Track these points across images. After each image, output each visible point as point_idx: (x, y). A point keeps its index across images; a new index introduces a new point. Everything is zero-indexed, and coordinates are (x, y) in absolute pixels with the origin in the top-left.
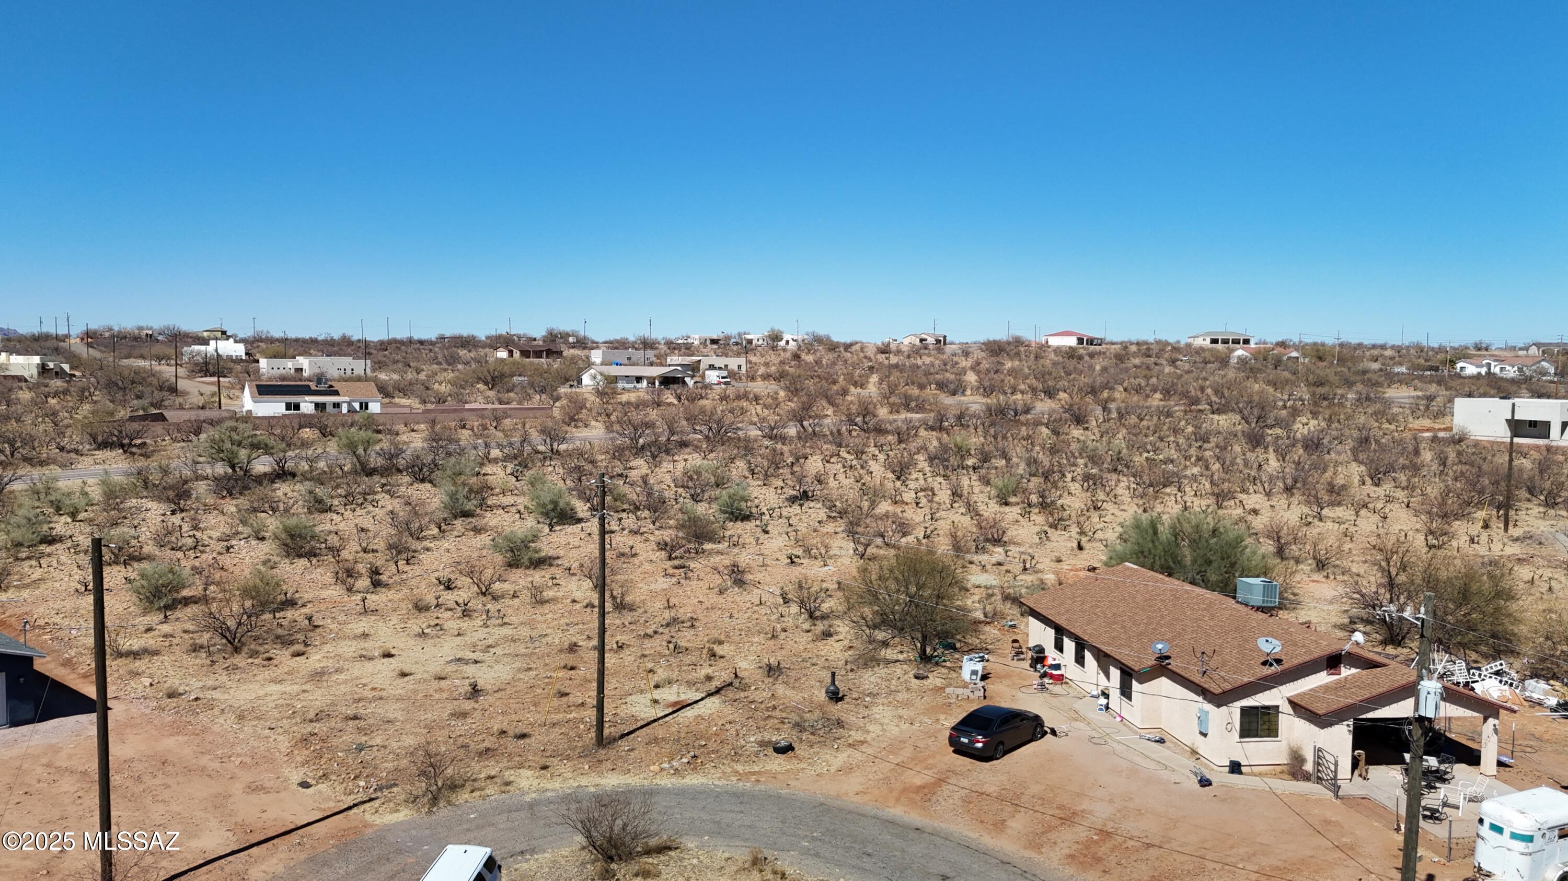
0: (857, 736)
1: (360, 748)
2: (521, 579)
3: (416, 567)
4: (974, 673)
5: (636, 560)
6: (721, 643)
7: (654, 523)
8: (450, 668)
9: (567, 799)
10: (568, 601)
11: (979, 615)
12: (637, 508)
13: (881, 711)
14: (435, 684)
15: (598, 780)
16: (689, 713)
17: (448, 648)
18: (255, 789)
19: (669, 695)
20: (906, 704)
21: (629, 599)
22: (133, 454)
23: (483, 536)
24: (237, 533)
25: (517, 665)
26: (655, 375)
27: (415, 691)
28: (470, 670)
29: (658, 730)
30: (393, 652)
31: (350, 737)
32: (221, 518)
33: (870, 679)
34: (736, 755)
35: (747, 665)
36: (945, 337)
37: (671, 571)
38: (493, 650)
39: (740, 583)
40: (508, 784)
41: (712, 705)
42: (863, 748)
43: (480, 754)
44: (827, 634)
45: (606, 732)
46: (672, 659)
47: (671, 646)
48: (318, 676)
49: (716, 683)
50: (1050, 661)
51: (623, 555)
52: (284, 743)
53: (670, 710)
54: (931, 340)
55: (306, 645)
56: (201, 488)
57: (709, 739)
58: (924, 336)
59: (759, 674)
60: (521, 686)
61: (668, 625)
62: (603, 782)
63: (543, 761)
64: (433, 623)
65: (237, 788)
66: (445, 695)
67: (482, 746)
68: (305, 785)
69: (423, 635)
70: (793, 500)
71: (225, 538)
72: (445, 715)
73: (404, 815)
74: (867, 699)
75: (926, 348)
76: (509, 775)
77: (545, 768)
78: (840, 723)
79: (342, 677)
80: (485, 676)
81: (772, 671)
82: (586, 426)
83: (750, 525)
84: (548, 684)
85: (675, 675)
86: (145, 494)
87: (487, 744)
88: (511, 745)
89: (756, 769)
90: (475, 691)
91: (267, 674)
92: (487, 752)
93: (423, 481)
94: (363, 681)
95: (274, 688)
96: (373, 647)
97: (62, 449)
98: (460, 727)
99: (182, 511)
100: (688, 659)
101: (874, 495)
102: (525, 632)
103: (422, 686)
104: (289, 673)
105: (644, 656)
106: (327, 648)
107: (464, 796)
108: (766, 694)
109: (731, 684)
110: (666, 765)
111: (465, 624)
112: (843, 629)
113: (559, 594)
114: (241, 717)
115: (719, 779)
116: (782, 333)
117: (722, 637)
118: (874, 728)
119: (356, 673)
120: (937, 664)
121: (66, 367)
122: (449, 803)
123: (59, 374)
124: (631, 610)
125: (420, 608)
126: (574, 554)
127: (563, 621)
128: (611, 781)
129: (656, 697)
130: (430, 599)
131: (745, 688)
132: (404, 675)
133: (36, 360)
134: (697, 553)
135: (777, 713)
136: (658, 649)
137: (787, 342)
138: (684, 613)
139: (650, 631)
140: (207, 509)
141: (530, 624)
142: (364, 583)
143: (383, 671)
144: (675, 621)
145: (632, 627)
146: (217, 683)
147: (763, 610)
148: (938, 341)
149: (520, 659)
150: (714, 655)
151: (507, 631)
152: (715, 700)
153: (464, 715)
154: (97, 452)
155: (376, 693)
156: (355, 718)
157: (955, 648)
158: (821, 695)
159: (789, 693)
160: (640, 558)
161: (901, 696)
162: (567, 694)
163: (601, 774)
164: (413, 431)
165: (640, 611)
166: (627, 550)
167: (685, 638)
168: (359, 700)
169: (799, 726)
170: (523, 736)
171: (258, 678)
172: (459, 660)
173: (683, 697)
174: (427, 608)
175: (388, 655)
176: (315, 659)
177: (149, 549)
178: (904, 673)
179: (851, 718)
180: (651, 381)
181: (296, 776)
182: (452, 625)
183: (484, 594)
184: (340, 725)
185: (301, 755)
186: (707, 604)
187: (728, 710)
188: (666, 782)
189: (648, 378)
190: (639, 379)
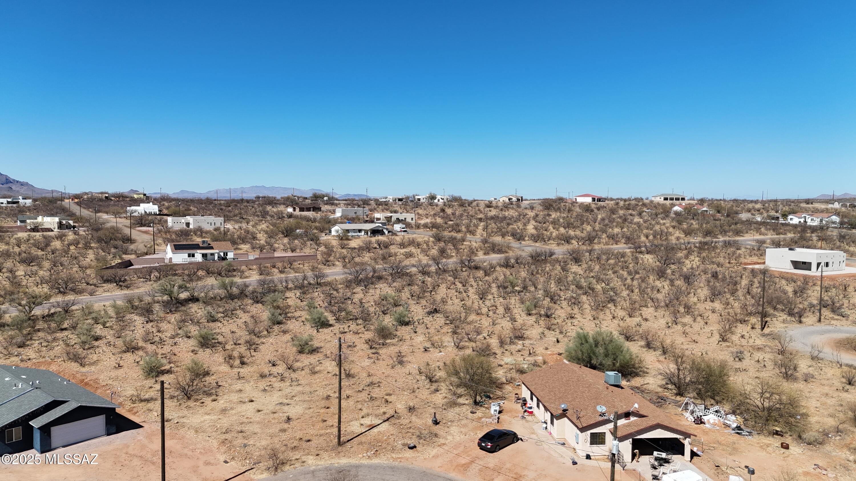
0: (442, 441)
1: (245, 446)
2: (306, 360)
3: (259, 353)
4: (496, 411)
5: (355, 349)
6: (390, 395)
7: (364, 328)
8: (278, 407)
9: (327, 469)
10: (326, 372)
11: (504, 380)
12: (356, 319)
13: (454, 430)
14: (272, 415)
15: (338, 461)
16: (375, 430)
17: (276, 397)
18: (207, 463)
19: (367, 421)
20: (465, 426)
21: (352, 371)
22: (121, 286)
23: (287, 335)
24: (178, 334)
25: (305, 406)
26: (368, 229)
27: (264, 419)
28: (286, 408)
29: (362, 438)
30: (253, 399)
31: (240, 441)
32: (169, 325)
33: (452, 413)
34: (393, 450)
35: (401, 407)
36: (522, 197)
37: (371, 356)
38: (295, 398)
39: (401, 363)
40: (304, 462)
41: (385, 425)
42: (444, 447)
43: (292, 449)
44: (436, 391)
45: (342, 439)
46: (369, 403)
47: (369, 397)
48: (224, 411)
49: (387, 416)
50: (528, 405)
51: (350, 346)
52: (215, 444)
53: (368, 429)
54: (514, 199)
55: (217, 396)
56: (157, 307)
57: (383, 442)
58: (511, 197)
59: (406, 411)
60: (307, 416)
61: (369, 385)
62: (341, 461)
63: (317, 452)
64: (268, 384)
65: (201, 463)
66: (276, 421)
67: (293, 445)
68: (226, 462)
69: (265, 390)
70: (429, 313)
71: (173, 337)
72: (277, 431)
73: (265, 475)
74: (449, 423)
75: (512, 204)
76: (304, 458)
77: (318, 455)
78: (436, 435)
79: (234, 412)
80: (293, 411)
81: (411, 409)
82: (334, 265)
83: (409, 328)
84: (318, 415)
85: (370, 411)
86: (132, 311)
87: (295, 444)
88: (304, 445)
89: (400, 456)
90: (289, 419)
91: (202, 410)
92: (294, 448)
93: (257, 302)
94: (243, 414)
95: (207, 417)
96: (245, 396)
97: (88, 284)
98: (284, 436)
99: (151, 321)
100: (377, 403)
101: (468, 310)
102: (308, 389)
103: (267, 417)
104: (211, 410)
105: (358, 402)
106: (225, 397)
107: (287, 468)
108: (407, 421)
109: (393, 416)
110: (365, 455)
111: (282, 385)
112: (444, 387)
113: (322, 368)
114: (196, 431)
115: (386, 460)
116: (436, 195)
117: (391, 392)
118: (450, 438)
119: (239, 410)
120: (481, 406)
121: (71, 222)
122: (282, 471)
123: (69, 227)
124: (353, 377)
125: (263, 376)
126: (328, 345)
127: (324, 383)
128: (343, 461)
129: (362, 422)
130: (266, 372)
131: (399, 418)
132: (259, 411)
133: (57, 219)
134: (383, 345)
135: (411, 430)
136: (364, 398)
137: (439, 201)
138: (376, 379)
139: (360, 389)
140: (162, 320)
141: (309, 384)
142: (237, 362)
143: (249, 409)
144: (371, 383)
145: (353, 386)
146: (184, 415)
147: (410, 377)
148: (518, 200)
149: (306, 403)
150: (387, 402)
151: (300, 388)
152: (386, 423)
153: (284, 431)
154: (104, 285)
155: (249, 420)
156: (241, 432)
157: (490, 398)
158: (430, 422)
159: (417, 420)
160: (357, 347)
161: (463, 422)
162: (326, 421)
163: (339, 458)
164: (250, 269)
165: (357, 378)
166: (351, 344)
167: (376, 392)
168: (242, 423)
169: (419, 437)
170: (309, 441)
171: (200, 412)
172: (281, 403)
173: (373, 422)
174: (266, 376)
175: (252, 401)
176: (222, 403)
177: (141, 344)
178: (466, 410)
179: (441, 433)
180: (366, 232)
181: (222, 458)
182: (277, 385)
183: (289, 369)
184: (236, 435)
185: (223, 449)
186: (386, 374)
187: (391, 428)
188: (365, 462)
189: (364, 230)
190: (360, 231)
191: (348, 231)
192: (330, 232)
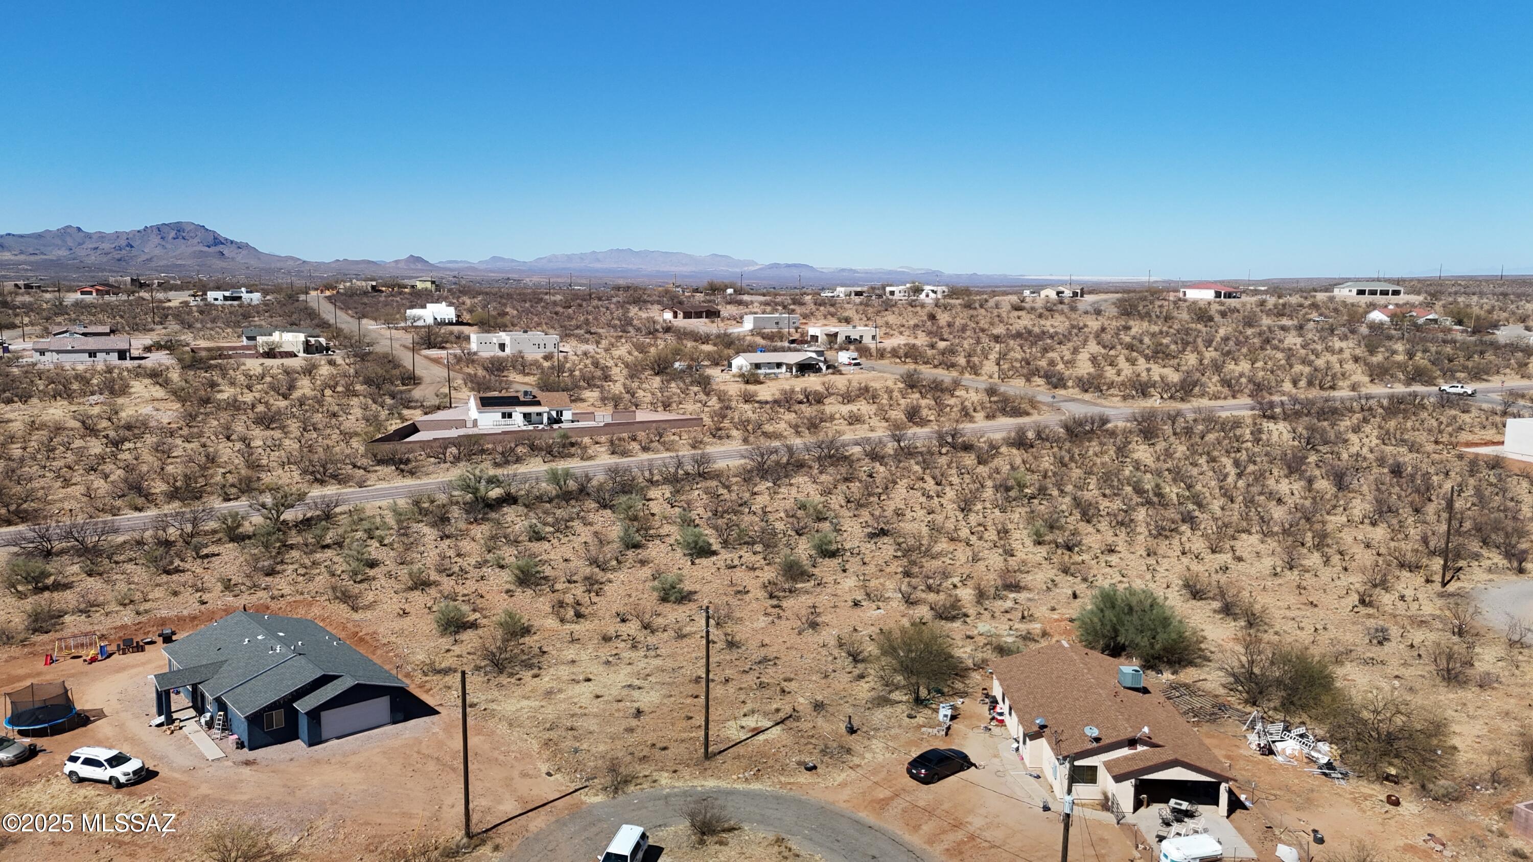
0: (856, 760)
1: (576, 750)
2: (672, 613)
3: (603, 598)
5: (746, 598)
6: (790, 680)
7: (765, 559)
8: (625, 692)
11: (970, 663)
12: (754, 543)
13: (877, 743)
14: (616, 705)
15: (703, 781)
16: (762, 737)
17: (622, 676)
19: (751, 723)
20: (895, 738)
21: (737, 638)
22: (402, 471)
23: (646, 568)
25: (663, 692)
26: (794, 362)
27: (604, 710)
28: (636, 694)
29: (741, 750)
30: (591, 676)
31: (570, 742)
32: (473, 544)
33: (879, 715)
34: (783, 770)
35: (803, 702)
36: (1083, 287)
37: (770, 610)
38: (650, 678)
39: (814, 625)
40: (655, 781)
41: (777, 730)
42: (858, 770)
43: (641, 759)
44: (861, 677)
45: (710, 749)
46: (758, 693)
47: (758, 681)
48: (549, 693)
49: (782, 715)
50: (998, 709)
51: (739, 592)
52: (536, 745)
53: (753, 734)
54: (1068, 292)
55: (540, 668)
56: (455, 512)
57: (769, 758)
58: (1062, 288)
59: (809, 709)
60: (666, 709)
61: (760, 662)
62: (706, 784)
63: (674, 767)
64: (614, 652)
66: (622, 714)
67: (642, 754)
68: (549, 774)
69: (608, 663)
70: (872, 536)
71: (479, 566)
72: (622, 729)
73: (601, 799)
74: (870, 733)
75: (1061, 303)
76: (656, 775)
77: (675, 771)
78: (849, 751)
79: (562, 696)
80: (647, 699)
81: (818, 706)
82: (728, 437)
83: (834, 562)
84: (681, 709)
85: (756, 706)
87: (644, 752)
88: (658, 754)
89: (792, 780)
90: (639, 712)
91: (519, 692)
92: (644, 758)
93: (605, 507)
94: (575, 700)
95: (525, 703)
96: (579, 671)
99: (447, 537)
100: (768, 693)
101: (937, 531)
102: (670, 664)
103: (608, 706)
104: (532, 691)
105: (741, 689)
106: (552, 671)
107: (631, 788)
108: (810, 725)
109: (791, 716)
110: (741, 775)
111: (633, 654)
112: (872, 671)
113: (694, 629)
114: (510, 725)
116: (925, 283)
117: (792, 676)
118: (869, 756)
119: (570, 693)
122: (623, 794)
123: (319, 349)
124: (738, 647)
125: (606, 638)
126: (706, 589)
127: (694, 655)
128: (710, 782)
129: (743, 724)
130: (611, 631)
131: (798, 719)
132: (598, 697)
133: (302, 337)
134: (790, 591)
135: (813, 741)
136: (751, 683)
137: (927, 296)
138: (771, 652)
139: (747, 668)
140: (463, 534)
141: (673, 656)
142: (571, 613)
143: (586, 690)
144: (764, 660)
145: (737, 663)
146: (493, 698)
147: (824, 652)
148: (1075, 293)
149: (665, 686)
150: (784, 691)
151: (658, 662)
152: (778, 728)
153: (631, 729)
154: (378, 468)
155: (583, 711)
156: (572, 729)
158: (842, 727)
159: (825, 725)
160: (750, 595)
161: (894, 731)
162: (691, 718)
163: (705, 778)
164: (597, 443)
165: (744, 648)
166: (741, 589)
167: (771, 675)
168: (573, 715)
169: (824, 752)
170: (665, 748)
171: (516, 694)
172: (629, 686)
173: (760, 724)
174: (610, 639)
175: (589, 680)
176: (546, 681)
177: (434, 576)
178: (901, 711)
179: (856, 747)
180: (789, 369)
181: (545, 767)
182: (626, 655)
183: (646, 628)
184: (564, 733)
185: (547, 753)
186: (788, 644)
187: (784, 736)
188: (740, 786)
189: (787, 365)
190: (779, 365)
191: (758, 366)
192: (730, 365)
